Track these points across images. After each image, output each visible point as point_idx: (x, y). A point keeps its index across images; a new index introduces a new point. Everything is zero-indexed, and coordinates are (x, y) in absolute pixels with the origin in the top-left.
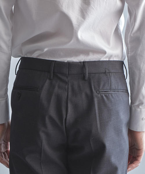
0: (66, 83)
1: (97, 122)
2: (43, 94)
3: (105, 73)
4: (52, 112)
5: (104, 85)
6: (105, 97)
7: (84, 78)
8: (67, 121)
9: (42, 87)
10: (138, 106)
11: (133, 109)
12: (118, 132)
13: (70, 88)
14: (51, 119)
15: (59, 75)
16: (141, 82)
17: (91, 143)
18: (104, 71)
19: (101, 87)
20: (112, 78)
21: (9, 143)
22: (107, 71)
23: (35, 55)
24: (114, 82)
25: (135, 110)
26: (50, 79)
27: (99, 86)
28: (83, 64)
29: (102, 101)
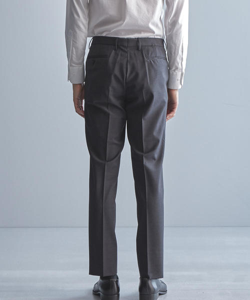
0: (126, 52)
1: (147, 78)
2: (111, 59)
3: (152, 46)
4: (117, 71)
5: (152, 54)
6: (152, 62)
7: (138, 49)
8: (127, 81)
9: (110, 54)
10: (175, 70)
11: (171, 73)
12: (162, 86)
13: (129, 56)
14: (116, 76)
15: (122, 47)
16: (176, 53)
17: (144, 93)
18: (151, 45)
19: (150, 55)
20: (157, 50)
21: (84, 101)
22: (153, 45)
23: (104, 35)
24: (158, 52)
25: (173, 74)
26: (115, 50)
27: (148, 54)
28: (138, 40)
29: (150, 64)
